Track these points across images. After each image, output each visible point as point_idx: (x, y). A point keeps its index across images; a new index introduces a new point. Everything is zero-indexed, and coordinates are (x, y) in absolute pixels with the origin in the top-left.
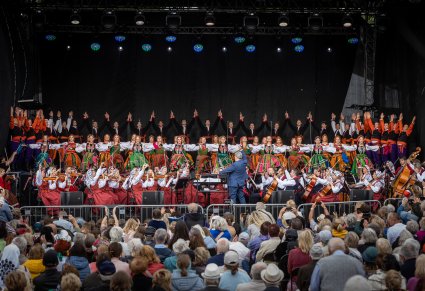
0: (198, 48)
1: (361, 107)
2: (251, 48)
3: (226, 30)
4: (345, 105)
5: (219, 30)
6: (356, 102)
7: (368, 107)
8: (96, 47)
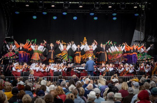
0: (75, 18)
1: (139, 42)
2: (96, 18)
3: (86, 11)
4: (132, 41)
5: (83, 11)
6: (137, 40)
7: (142, 41)
8: (35, 17)
